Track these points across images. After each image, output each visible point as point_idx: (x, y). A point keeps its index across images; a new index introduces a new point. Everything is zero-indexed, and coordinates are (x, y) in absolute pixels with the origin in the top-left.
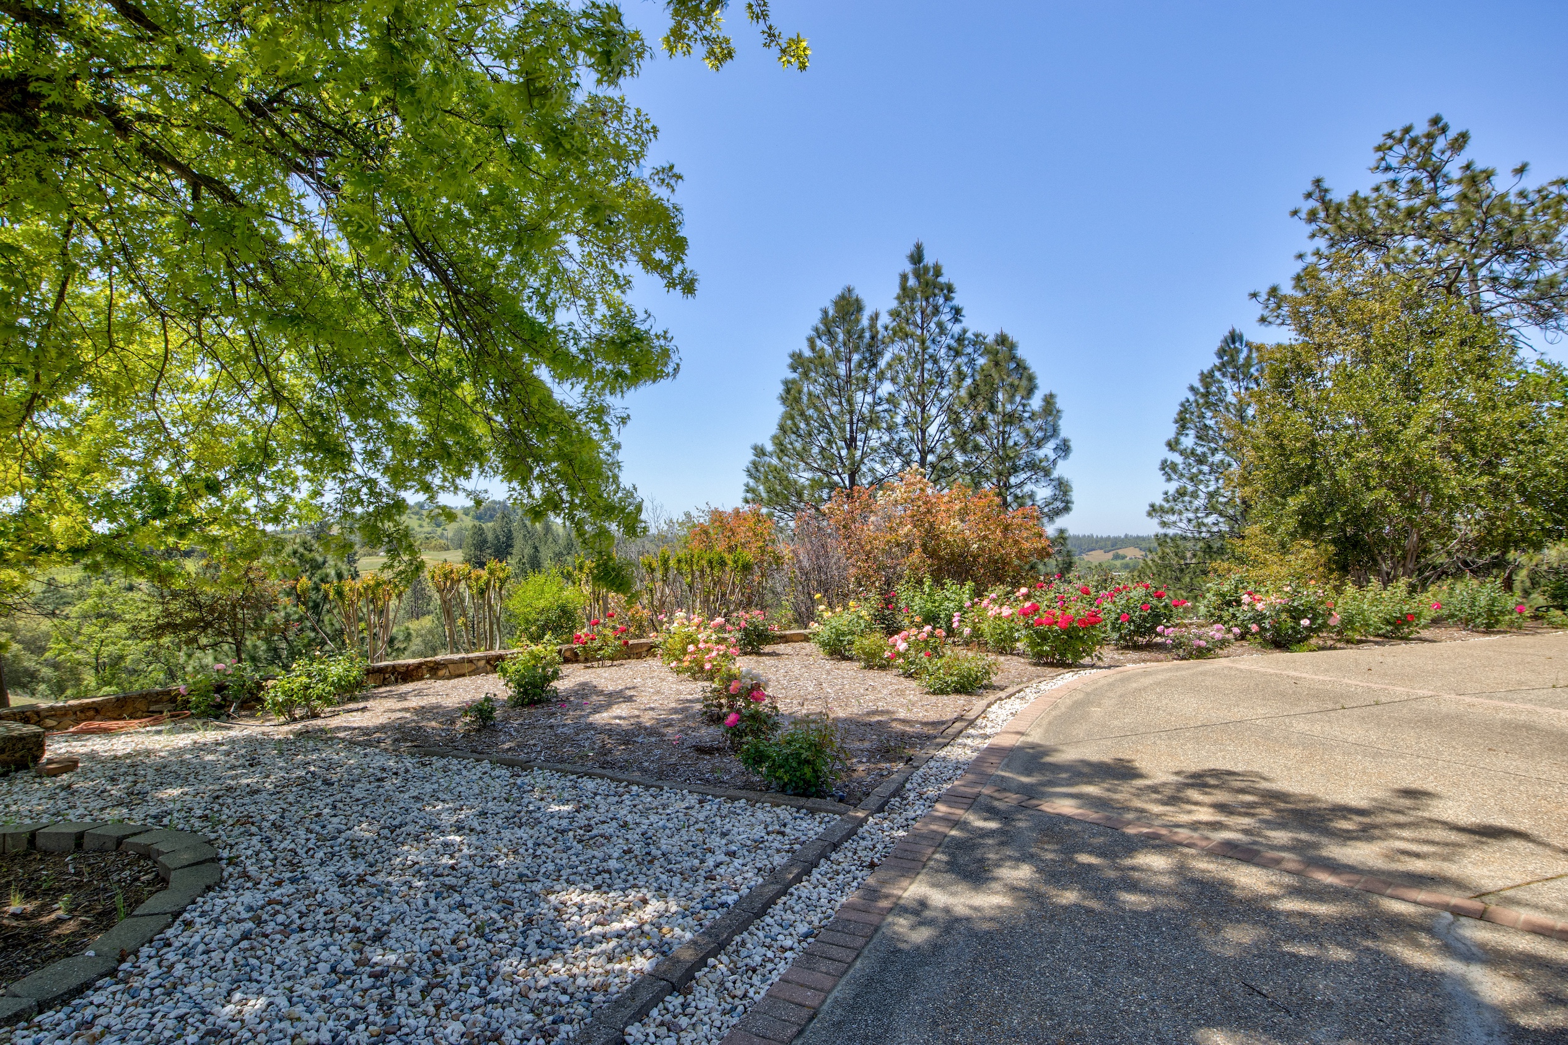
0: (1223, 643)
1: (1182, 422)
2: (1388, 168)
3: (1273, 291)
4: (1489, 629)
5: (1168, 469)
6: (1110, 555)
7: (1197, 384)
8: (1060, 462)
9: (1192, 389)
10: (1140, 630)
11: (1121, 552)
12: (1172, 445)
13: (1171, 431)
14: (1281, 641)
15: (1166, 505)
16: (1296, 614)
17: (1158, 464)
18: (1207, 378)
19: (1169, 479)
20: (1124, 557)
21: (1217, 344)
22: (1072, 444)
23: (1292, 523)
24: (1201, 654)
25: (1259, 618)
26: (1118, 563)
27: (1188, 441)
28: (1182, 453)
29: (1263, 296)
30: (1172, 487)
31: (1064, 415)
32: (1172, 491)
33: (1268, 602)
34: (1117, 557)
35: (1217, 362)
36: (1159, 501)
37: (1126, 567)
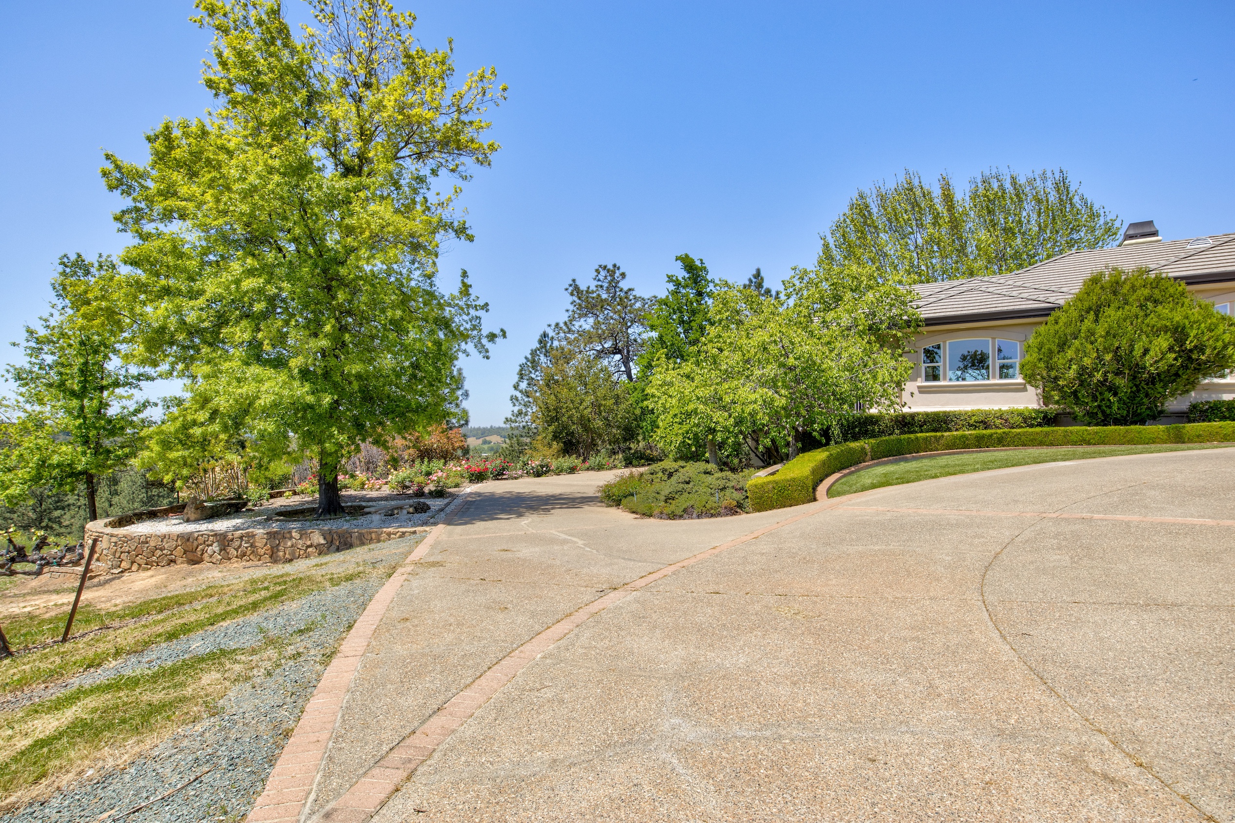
0: (522, 476)
1: (521, 376)
2: (599, 280)
3: (557, 325)
4: (599, 470)
5: (513, 399)
6: (480, 441)
7: (529, 357)
8: (464, 401)
9: (526, 358)
10: (498, 475)
11: (488, 438)
12: (516, 387)
13: (516, 378)
14: (538, 475)
15: (513, 418)
16: (542, 467)
17: (509, 398)
18: (534, 353)
19: (514, 405)
20: (490, 442)
21: (538, 337)
22: (470, 393)
23: (550, 436)
24: (516, 478)
25: (533, 468)
26: (486, 447)
27: (523, 385)
28: (521, 391)
29: (553, 327)
30: (516, 409)
31: (467, 380)
32: (516, 411)
33: (536, 463)
34: (485, 442)
35: (538, 346)
36: (509, 416)
37: (491, 449)
